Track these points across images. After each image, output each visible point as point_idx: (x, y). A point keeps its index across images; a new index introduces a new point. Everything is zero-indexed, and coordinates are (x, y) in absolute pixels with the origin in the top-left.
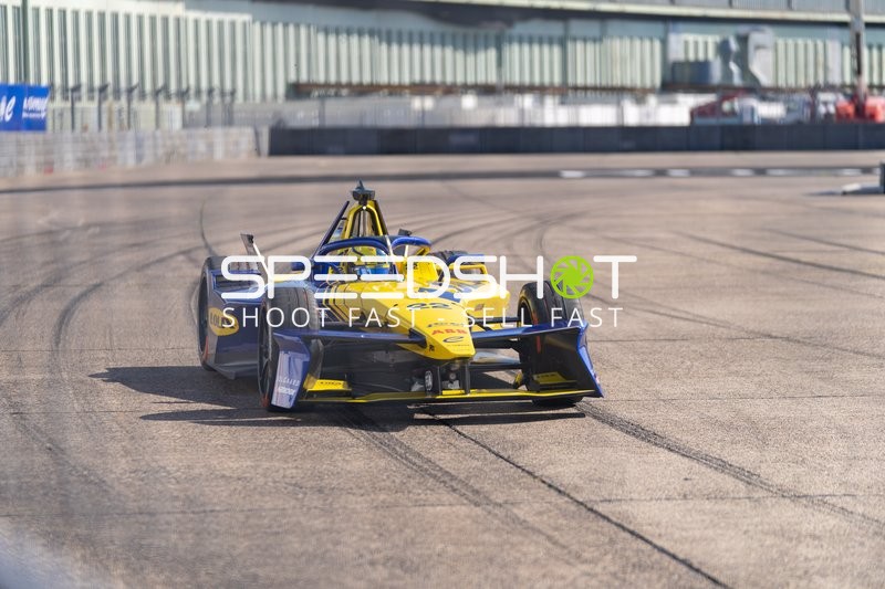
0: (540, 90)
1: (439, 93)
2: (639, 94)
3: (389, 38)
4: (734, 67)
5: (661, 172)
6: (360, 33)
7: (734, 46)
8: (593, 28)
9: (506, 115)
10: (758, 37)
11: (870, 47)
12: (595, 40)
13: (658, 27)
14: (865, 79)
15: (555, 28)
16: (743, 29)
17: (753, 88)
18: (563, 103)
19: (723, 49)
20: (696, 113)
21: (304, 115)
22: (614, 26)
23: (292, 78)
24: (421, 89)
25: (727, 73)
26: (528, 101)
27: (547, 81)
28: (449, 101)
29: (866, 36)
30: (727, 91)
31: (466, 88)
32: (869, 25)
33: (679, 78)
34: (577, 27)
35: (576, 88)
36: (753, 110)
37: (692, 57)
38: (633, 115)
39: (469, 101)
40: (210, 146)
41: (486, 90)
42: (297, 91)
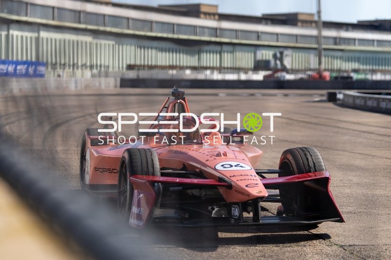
0: (212, 69)
1: (178, 68)
2: (246, 71)
3: (162, 50)
4: (278, 62)
5: (252, 95)
6: (152, 48)
7: (278, 55)
8: (230, 48)
9: (201, 76)
10: (286, 52)
11: (325, 56)
12: (231, 52)
13: (253, 49)
14: (323, 66)
15: (218, 48)
16: (281, 50)
17: (284, 69)
18: (220, 73)
19: (275, 56)
20: (265, 77)
21: (132, 75)
22: (238, 48)
23: (128, 63)
24: (172, 67)
25: (276, 64)
26: (208, 72)
27: (215, 65)
28: (181, 72)
29: (323, 53)
30: (276, 70)
31: (187, 68)
32: (325, 49)
33: (259, 66)
34: (225, 48)
35: (224, 68)
36: (284, 77)
37: (264, 58)
38: (243, 77)
39: (188, 72)
40: (100, 84)
41: (194, 68)
42: (130, 67)
